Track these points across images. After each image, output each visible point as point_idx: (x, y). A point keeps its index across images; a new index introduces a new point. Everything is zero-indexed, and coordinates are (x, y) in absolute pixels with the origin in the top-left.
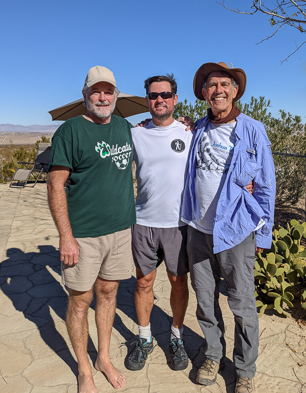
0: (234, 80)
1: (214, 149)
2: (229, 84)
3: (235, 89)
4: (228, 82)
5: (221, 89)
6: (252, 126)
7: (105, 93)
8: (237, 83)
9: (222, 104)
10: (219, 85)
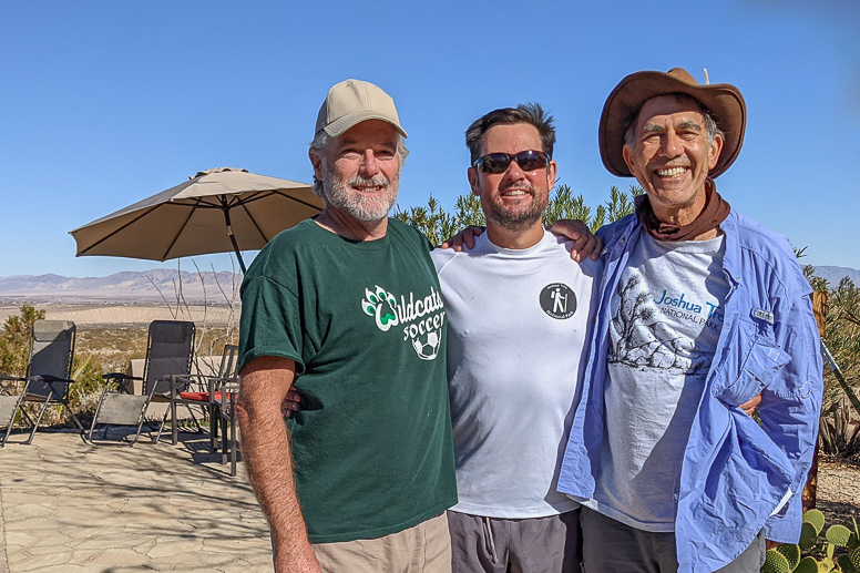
0: (713, 118)
1: (664, 311)
2: (699, 128)
3: (715, 144)
4: (695, 123)
5: (676, 145)
6: (764, 249)
7: (377, 154)
8: (719, 127)
9: (681, 186)
10: (672, 132)
